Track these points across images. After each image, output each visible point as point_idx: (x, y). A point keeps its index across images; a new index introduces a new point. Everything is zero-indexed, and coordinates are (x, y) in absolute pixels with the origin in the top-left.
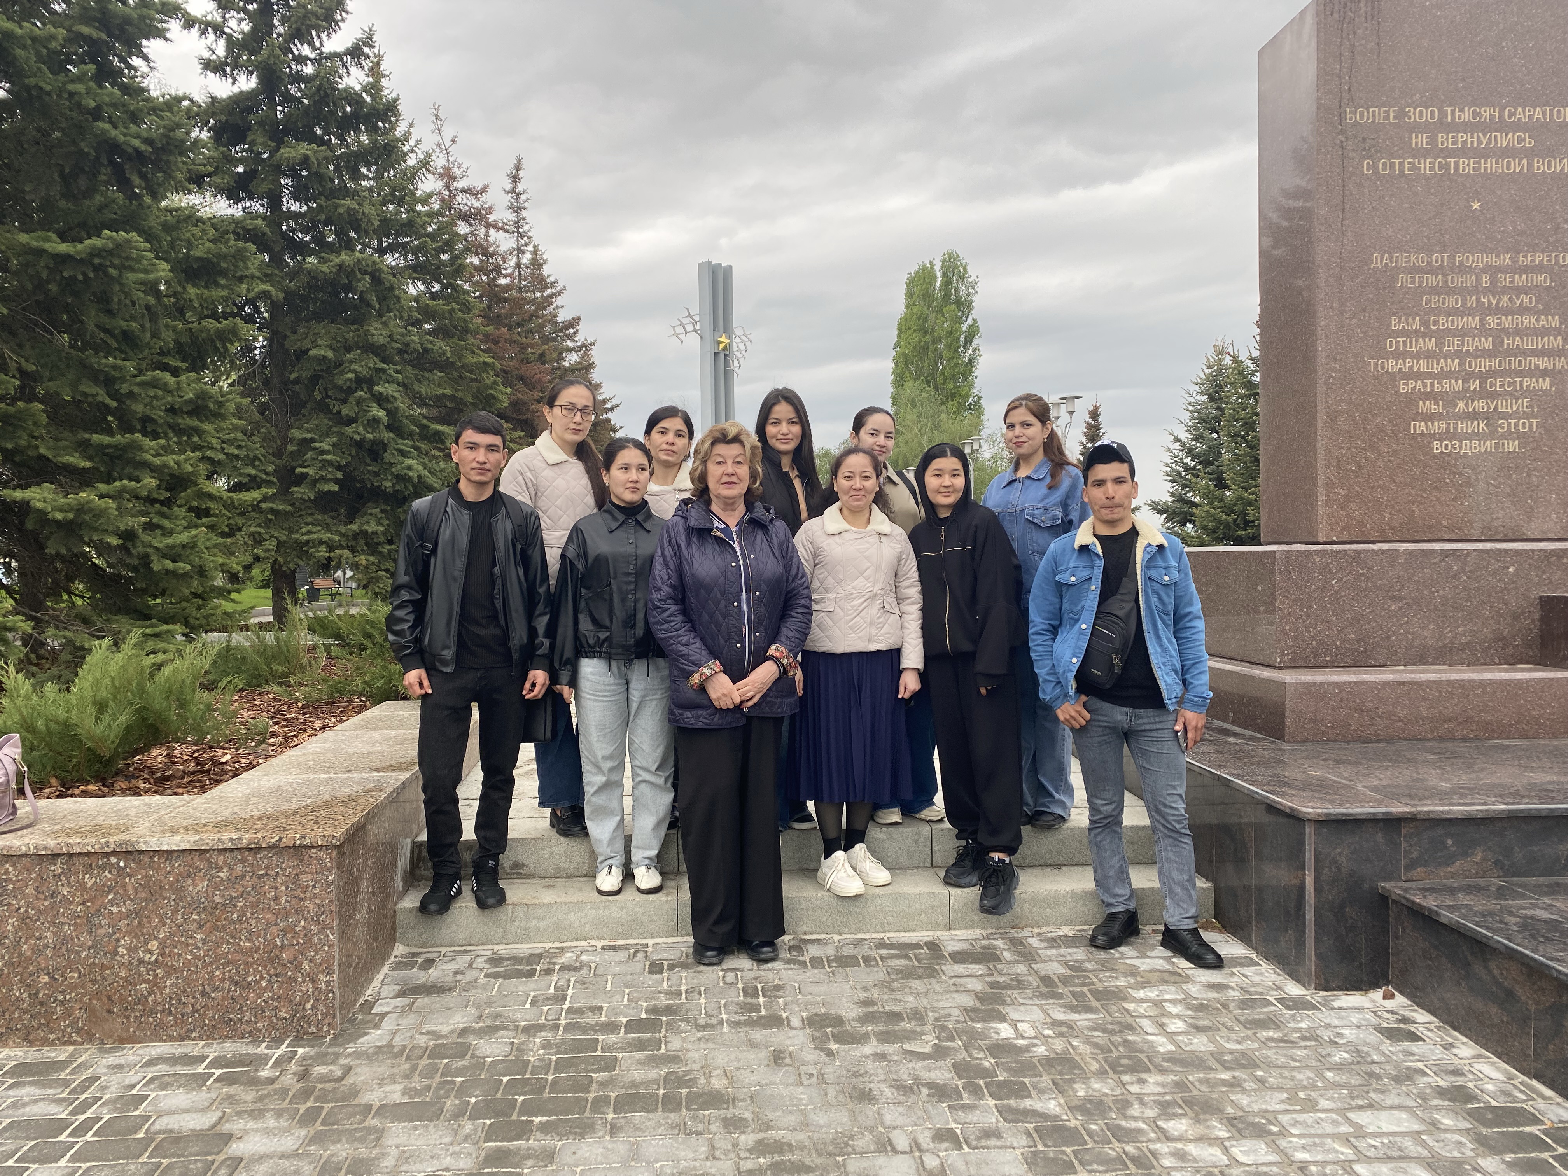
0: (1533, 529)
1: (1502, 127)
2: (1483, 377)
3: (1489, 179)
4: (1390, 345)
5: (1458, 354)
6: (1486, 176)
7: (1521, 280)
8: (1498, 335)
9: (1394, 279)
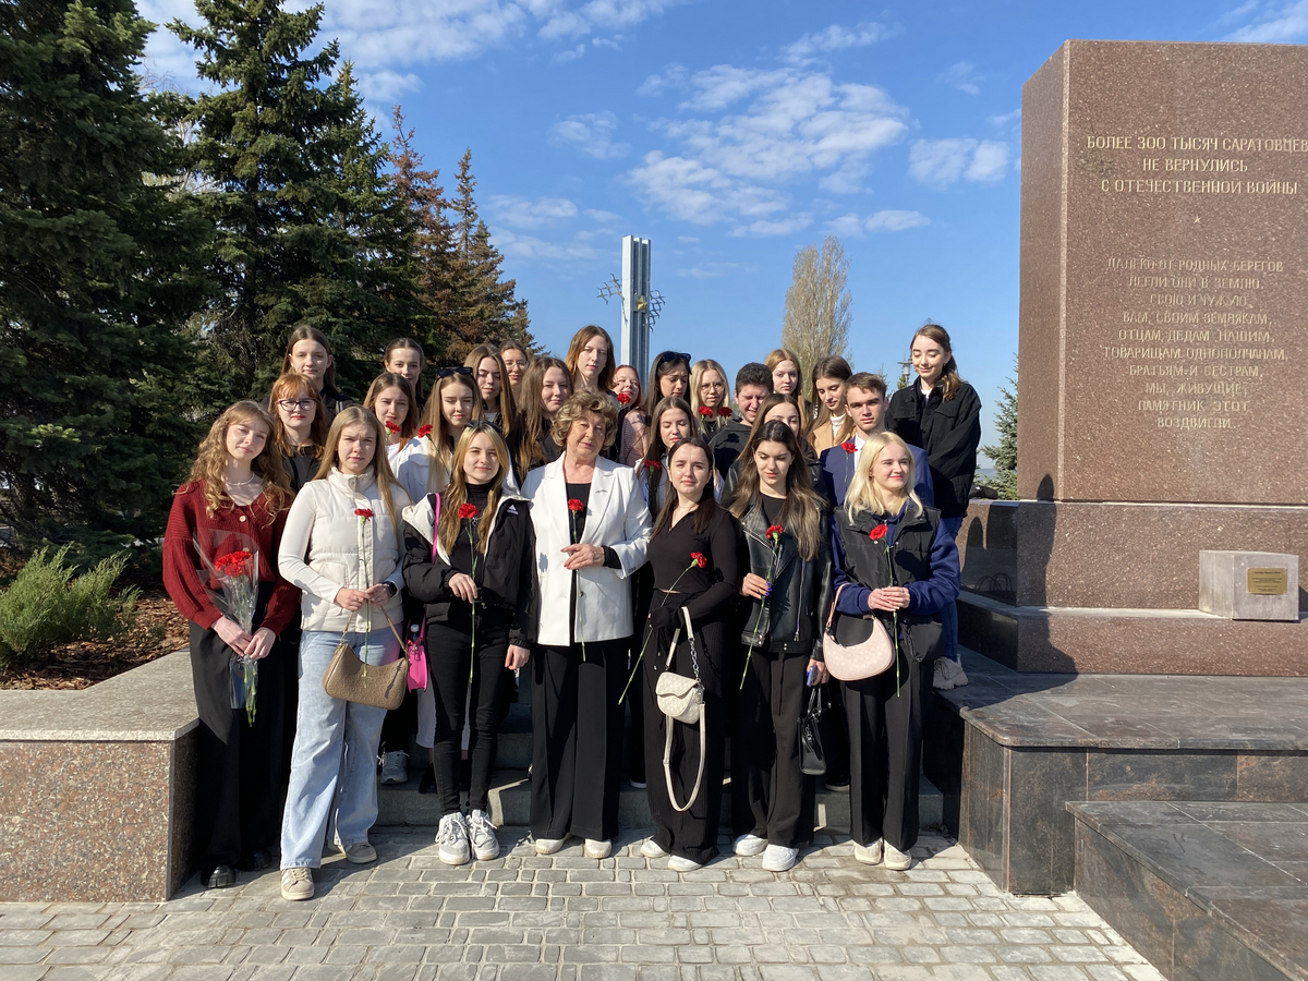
0: (1242, 495)
1: (1220, 154)
2: (1202, 365)
3: (1207, 198)
4: (1122, 335)
5: (1180, 344)
6: (1206, 196)
7: (1235, 283)
8: (1215, 329)
9: (1125, 280)
